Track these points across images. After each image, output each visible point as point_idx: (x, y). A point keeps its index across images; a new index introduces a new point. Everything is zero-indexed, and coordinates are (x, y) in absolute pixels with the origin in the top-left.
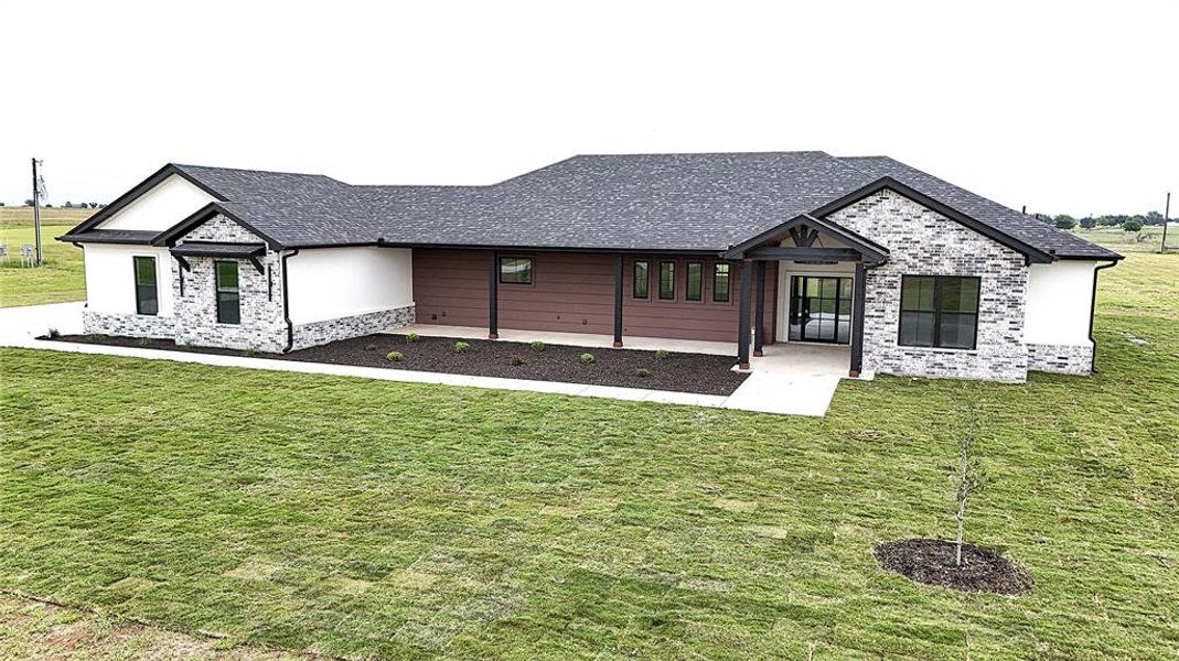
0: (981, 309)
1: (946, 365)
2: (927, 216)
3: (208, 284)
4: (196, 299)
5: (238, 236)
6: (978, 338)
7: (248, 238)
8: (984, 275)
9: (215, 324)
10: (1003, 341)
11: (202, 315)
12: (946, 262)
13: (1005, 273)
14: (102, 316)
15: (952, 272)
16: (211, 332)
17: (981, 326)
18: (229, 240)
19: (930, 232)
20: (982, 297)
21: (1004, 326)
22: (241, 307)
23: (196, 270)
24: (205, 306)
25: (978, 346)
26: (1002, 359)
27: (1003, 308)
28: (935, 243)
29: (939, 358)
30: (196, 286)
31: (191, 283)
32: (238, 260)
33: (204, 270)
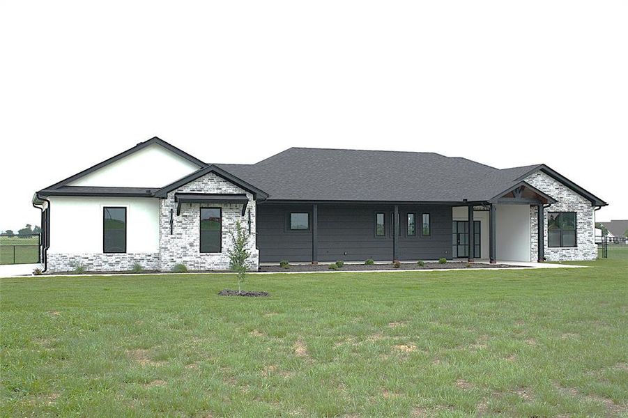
0: (578, 227)
1: (567, 255)
2: (555, 184)
3: (194, 224)
4: (184, 236)
5: (223, 189)
6: (578, 241)
7: (231, 190)
8: (578, 211)
9: (199, 254)
10: (587, 242)
11: (188, 247)
12: (564, 205)
13: (586, 210)
14: (68, 257)
15: (566, 210)
16: (196, 260)
17: (578, 236)
18: (215, 192)
19: (557, 191)
20: (578, 221)
21: (587, 234)
22: (223, 240)
23: (185, 214)
24: (192, 240)
25: (578, 245)
26: (587, 251)
27: (586, 226)
28: (559, 196)
29: (564, 252)
30: (184, 226)
31: (180, 224)
32: (222, 206)
33: (192, 214)
